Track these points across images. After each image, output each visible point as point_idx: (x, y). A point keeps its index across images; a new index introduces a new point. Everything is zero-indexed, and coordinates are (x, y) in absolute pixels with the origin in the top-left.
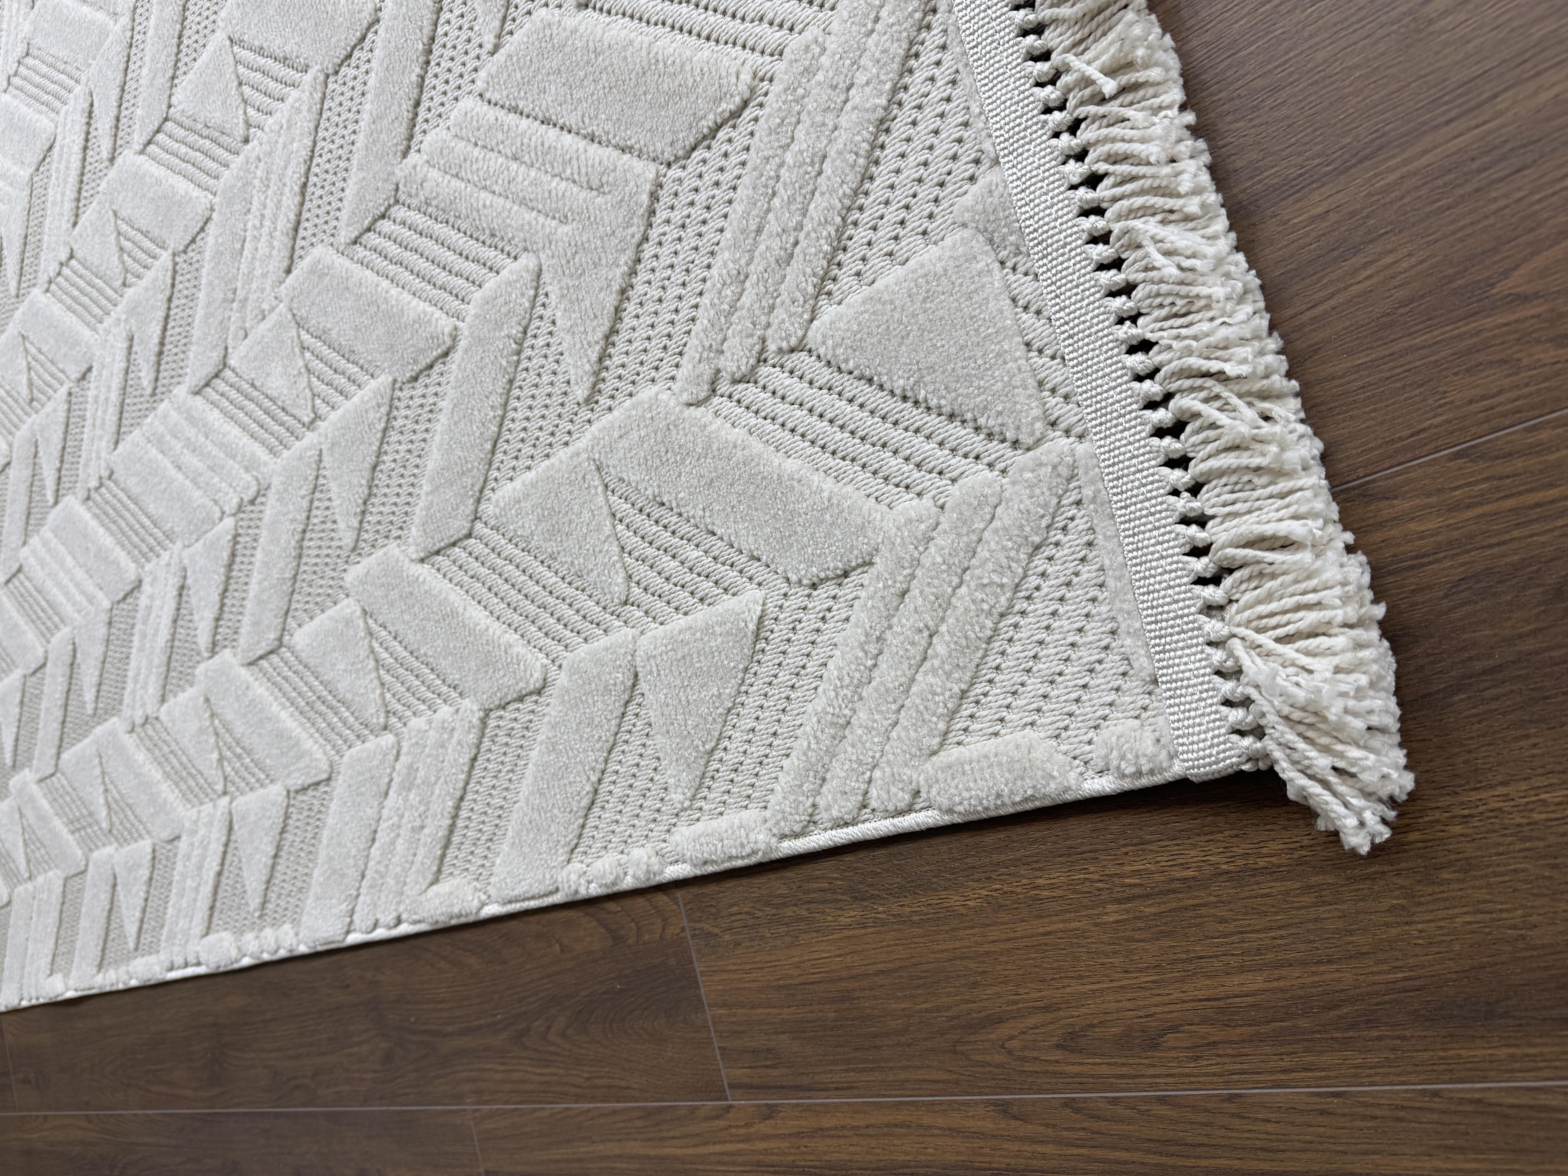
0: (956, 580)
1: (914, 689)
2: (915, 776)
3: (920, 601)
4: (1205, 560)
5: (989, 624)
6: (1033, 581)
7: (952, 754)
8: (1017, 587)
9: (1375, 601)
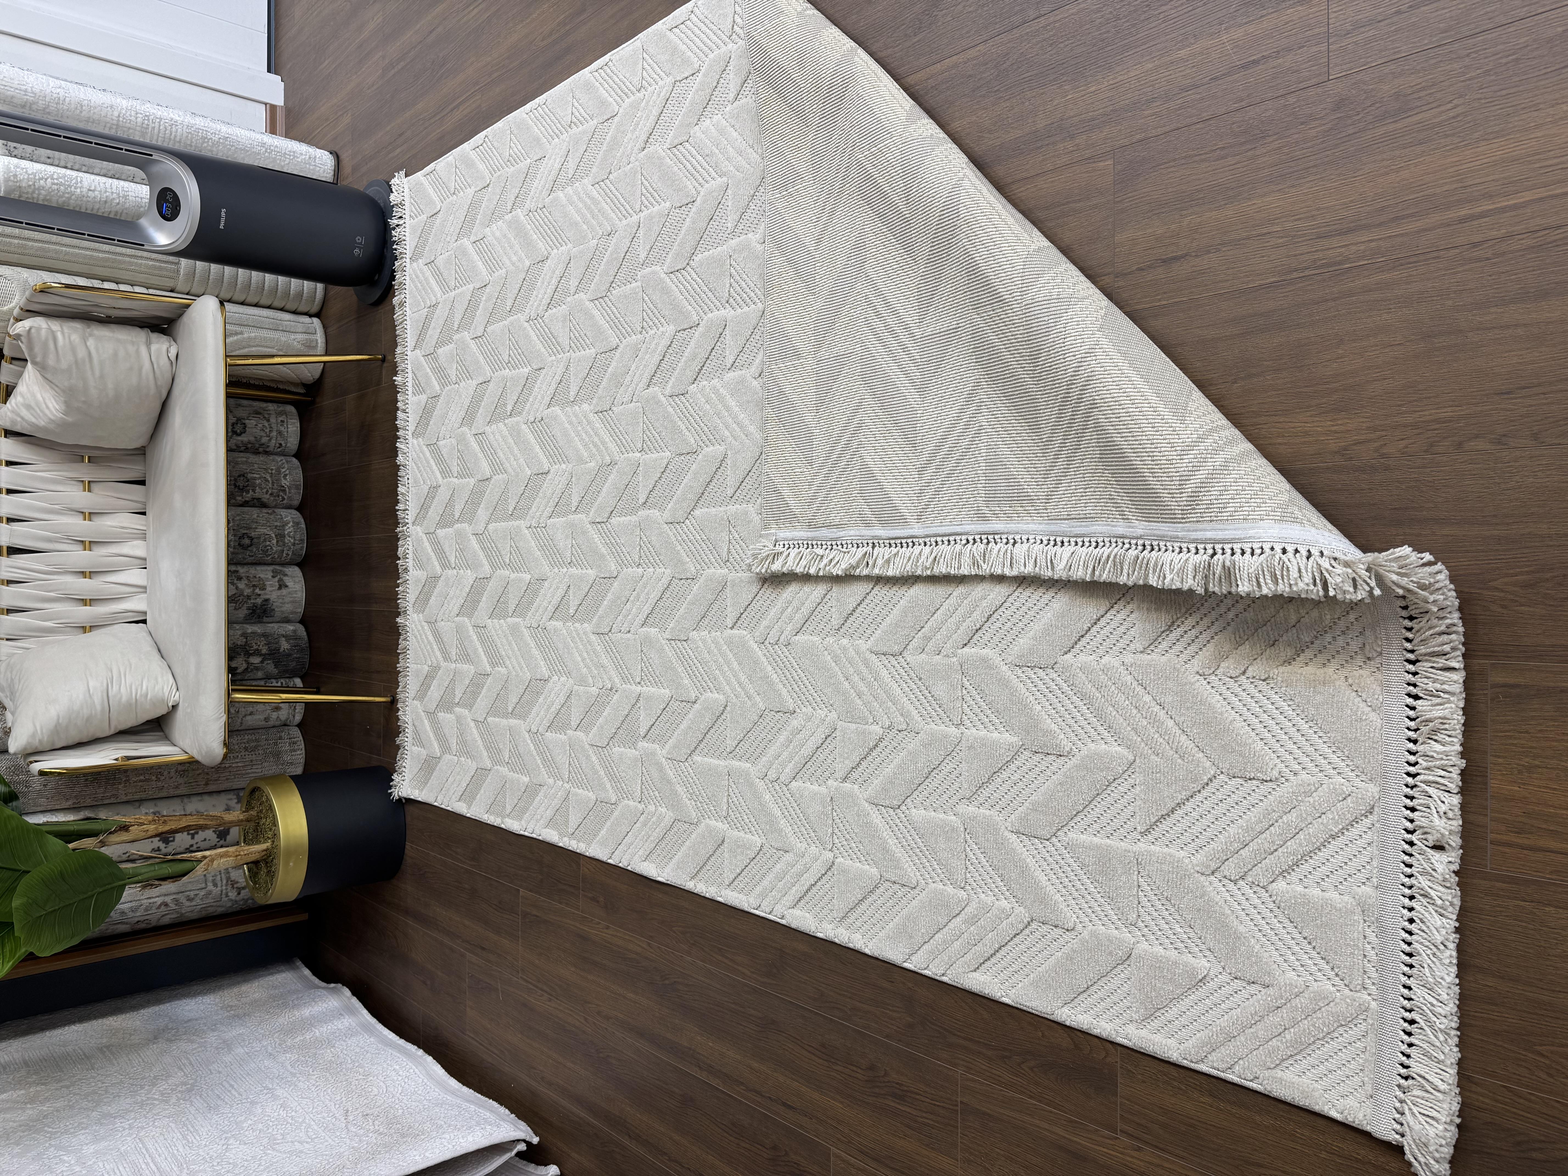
0: (1303, 1017)
1: (1270, 1043)
2: (1259, 1072)
3: (1285, 1015)
4: (1405, 1070)
5: (1312, 1039)
6: (1336, 1034)
7: (1279, 1073)
8: (1329, 1033)
9: (1458, 1116)
